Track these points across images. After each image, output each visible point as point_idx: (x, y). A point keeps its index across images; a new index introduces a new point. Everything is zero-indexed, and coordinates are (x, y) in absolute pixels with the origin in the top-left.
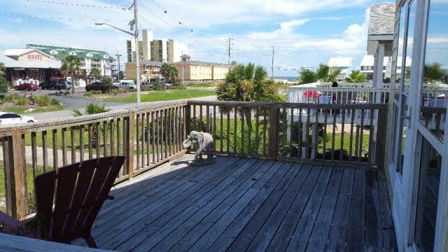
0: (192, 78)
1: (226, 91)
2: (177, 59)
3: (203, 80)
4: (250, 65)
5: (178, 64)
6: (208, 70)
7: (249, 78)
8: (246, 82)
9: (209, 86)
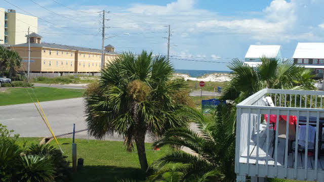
0: (44, 68)
1: (102, 99)
2: (20, 39)
3: (61, 73)
4: (144, 54)
5: (21, 47)
6: (69, 58)
7: (142, 77)
8: (138, 84)
9: (71, 82)
